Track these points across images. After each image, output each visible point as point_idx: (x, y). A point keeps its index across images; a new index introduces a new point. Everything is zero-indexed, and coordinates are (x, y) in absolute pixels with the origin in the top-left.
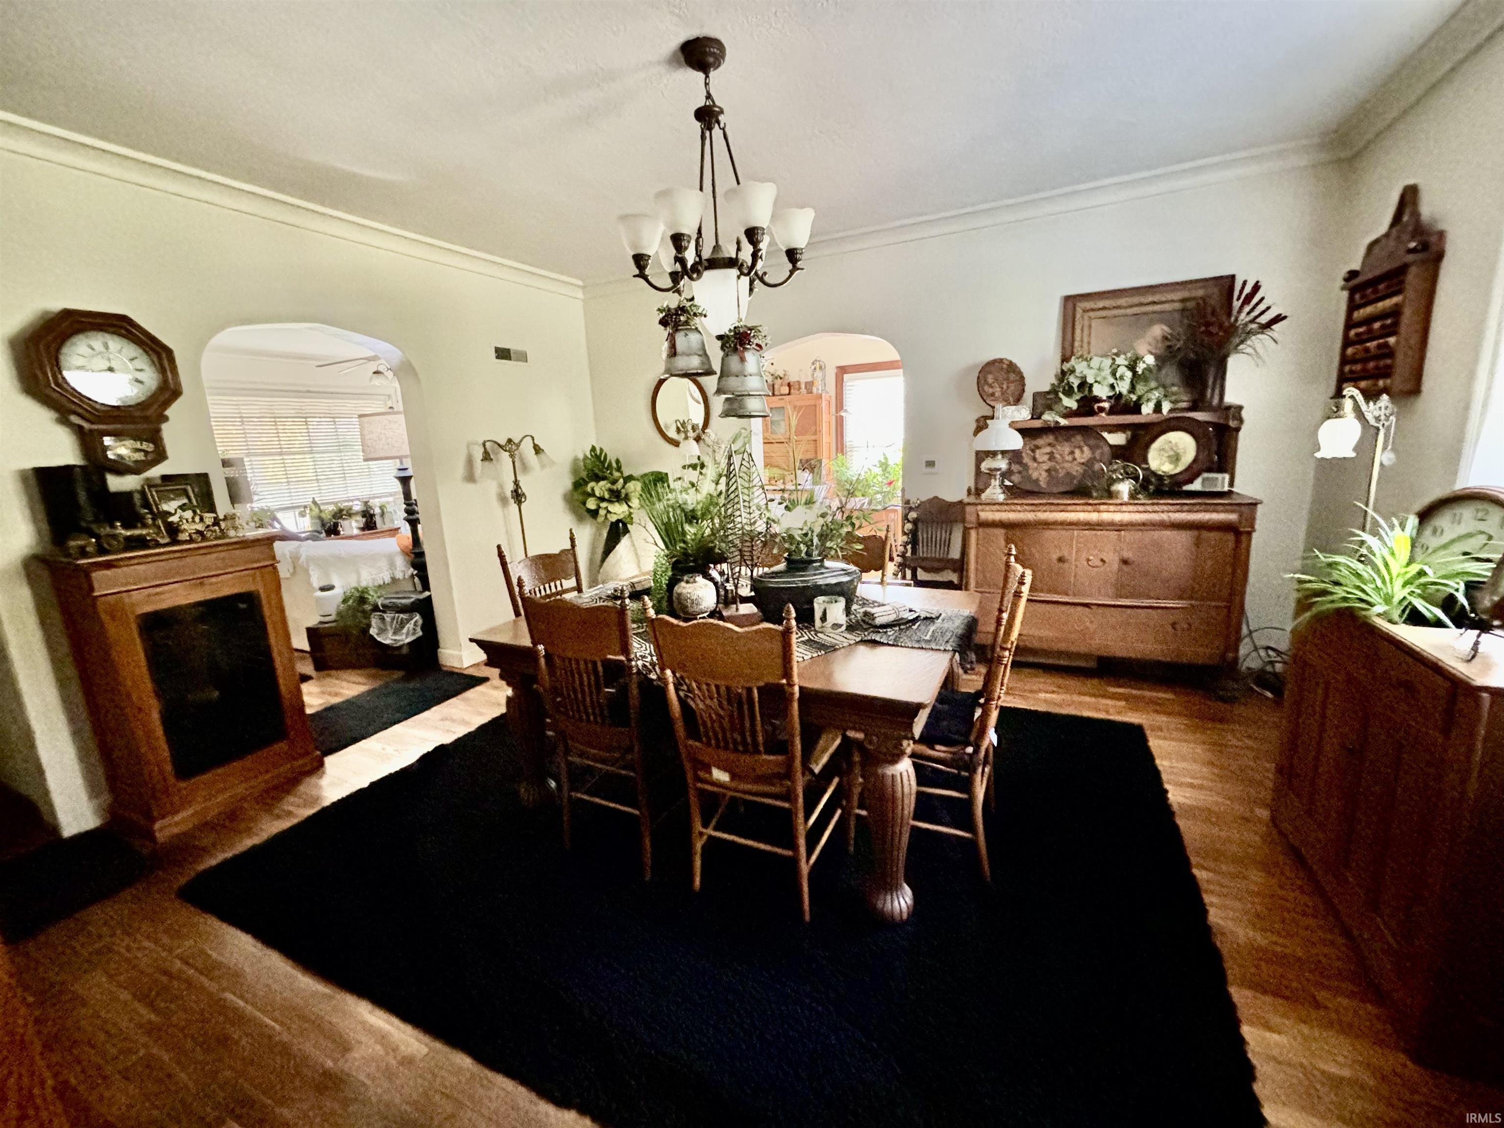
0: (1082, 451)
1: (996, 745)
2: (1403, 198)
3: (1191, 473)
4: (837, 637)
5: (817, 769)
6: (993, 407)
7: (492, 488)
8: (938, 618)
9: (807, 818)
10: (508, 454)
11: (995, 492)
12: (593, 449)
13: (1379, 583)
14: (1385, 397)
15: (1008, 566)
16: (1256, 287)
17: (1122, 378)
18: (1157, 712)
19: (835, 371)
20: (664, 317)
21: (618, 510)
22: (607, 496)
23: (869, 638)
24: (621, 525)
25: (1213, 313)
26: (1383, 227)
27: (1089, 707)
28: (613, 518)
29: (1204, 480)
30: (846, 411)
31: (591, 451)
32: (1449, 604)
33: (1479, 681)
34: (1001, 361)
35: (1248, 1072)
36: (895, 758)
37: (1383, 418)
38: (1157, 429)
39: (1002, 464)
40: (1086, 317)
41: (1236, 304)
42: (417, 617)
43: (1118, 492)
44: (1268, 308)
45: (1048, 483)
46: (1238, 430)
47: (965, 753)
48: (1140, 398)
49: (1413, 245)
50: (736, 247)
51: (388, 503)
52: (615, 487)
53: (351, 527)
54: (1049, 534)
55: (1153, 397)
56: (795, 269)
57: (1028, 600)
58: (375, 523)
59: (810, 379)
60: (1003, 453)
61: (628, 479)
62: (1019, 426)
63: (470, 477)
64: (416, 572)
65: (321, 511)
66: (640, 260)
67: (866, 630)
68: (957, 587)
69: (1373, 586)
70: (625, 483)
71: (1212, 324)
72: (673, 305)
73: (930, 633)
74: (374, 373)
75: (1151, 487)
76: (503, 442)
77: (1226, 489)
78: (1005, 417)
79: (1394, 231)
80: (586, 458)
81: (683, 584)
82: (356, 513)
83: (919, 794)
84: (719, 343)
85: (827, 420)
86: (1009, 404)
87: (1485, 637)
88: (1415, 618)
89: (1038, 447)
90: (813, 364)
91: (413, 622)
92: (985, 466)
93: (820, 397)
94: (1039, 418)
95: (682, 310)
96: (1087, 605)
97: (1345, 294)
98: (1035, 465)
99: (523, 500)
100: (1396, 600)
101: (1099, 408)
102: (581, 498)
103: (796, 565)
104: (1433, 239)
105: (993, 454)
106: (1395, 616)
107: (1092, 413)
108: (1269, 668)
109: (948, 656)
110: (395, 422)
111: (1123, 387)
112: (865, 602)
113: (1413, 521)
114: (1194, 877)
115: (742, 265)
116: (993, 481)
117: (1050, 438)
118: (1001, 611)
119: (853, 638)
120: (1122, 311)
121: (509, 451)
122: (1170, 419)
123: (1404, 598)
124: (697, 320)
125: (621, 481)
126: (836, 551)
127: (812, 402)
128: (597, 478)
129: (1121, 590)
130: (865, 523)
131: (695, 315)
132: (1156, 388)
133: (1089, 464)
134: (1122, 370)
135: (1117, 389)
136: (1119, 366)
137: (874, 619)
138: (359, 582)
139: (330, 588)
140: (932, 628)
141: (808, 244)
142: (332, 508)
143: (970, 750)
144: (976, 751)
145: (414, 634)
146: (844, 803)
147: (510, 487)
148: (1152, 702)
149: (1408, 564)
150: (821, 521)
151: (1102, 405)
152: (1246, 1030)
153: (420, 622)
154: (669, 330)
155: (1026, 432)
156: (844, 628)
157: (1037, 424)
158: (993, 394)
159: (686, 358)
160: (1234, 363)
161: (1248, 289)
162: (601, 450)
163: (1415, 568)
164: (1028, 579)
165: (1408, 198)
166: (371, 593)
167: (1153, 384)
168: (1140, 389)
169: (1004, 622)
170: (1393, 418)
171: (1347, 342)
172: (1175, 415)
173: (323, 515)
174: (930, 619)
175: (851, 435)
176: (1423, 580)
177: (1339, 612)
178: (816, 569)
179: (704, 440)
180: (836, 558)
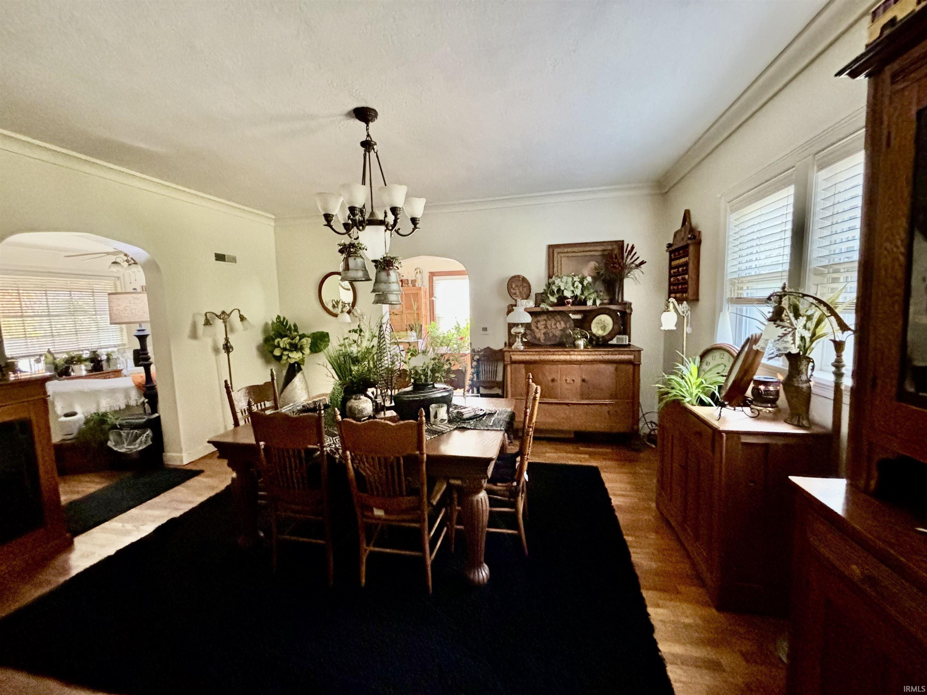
0: (560, 324)
1: (527, 480)
2: (685, 214)
3: (612, 335)
4: (444, 427)
5: (434, 503)
6: (516, 300)
7: (209, 342)
8: (495, 413)
9: (430, 532)
10: (222, 320)
11: (518, 345)
12: (279, 317)
13: (688, 388)
14: (685, 302)
15: (528, 385)
16: (633, 248)
17: (577, 287)
18: (605, 459)
19: (428, 274)
20: (341, 249)
21: (296, 356)
22: (288, 347)
23: (461, 426)
24: (296, 365)
25: (616, 258)
26: (678, 226)
27: (572, 459)
28: (292, 361)
29: (618, 339)
30: (435, 297)
31: (277, 319)
32: (713, 396)
33: (722, 428)
34: (519, 276)
35: (651, 628)
36: (478, 491)
37: (685, 312)
38: (594, 313)
39: (522, 330)
40: (559, 257)
41: (625, 255)
42: (149, 432)
43: (578, 344)
44: (638, 258)
45: (545, 340)
46: (631, 314)
47: (512, 486)
48: (586, 298)
49: (690, 236)
50: (384, 214)
51: (113, 352)
52: (293, 342)
53: (81, 370)
54: (548, 367)
55: (592, 297)
56: (415, 228)
57: (540, 403)
58: (102, 367)
59: (414, 278)
60: (522, 324)
61: (302, 336)
62: (529, 311)
63: (194, 335)
64: (146, 400)
65: (55, 359)
66: (328, 217)
67: (459, 422)
68: (501, 397)
69: (685, 389)
70: (300, 339)
71: (616, 263)
72: (347, 243)
73: (492, 421)
74: (114, 263)
75: (594, 343)
76: (219, 314)
77: (627, 343)
78: (522, 305)
79: (683, 229)
80: (273, 323)
81: (353, 401)
82: (86, 360)
83: (491, 512)
84: (374, 264)
85: (424, 301)
86: (524, 299)
87: (723, 409)
88: (702, 403)
89: (539, 321)
90: (416, 270)
91: (145, 435)
92: (513, 331)
93: (420, 289)
94: (539, 306)
95: (352, 245)
96: (567, 404)
97: (668, 253)
98: (538, 330)
99: (231, 350)
100: (694, 395)
101: (567, 302)
102: (270, 349)
103: (419, 387)
104: (697, 234)
105: (516, 325)
106: (695, 403)
107: (564, 304)
108: (653, 433)
109: (502, 433)
110: (138, 299)
111: (578, 292)
112: (456, 407)
113: (698, 359)
114: (624, 540)
115: (388, 224)
116: (517, 338)
117: (545, 317)
118: (526, 408)
119: (453, 426)
120: (576, 254)
121: (223, 319)
122: (601, 308)
123: (697, 394)
124: (361, 251)
125: (298, 337)
126: (441, 378)
127: (416, 292)
128: (282, 337)
129: (583, 396)
130: (456, 363)
131: (360, 248)
132: (593, 293)
133: (563, 330)
134: (577, 284)
135: (575, 293)
136: (575, 281)
137: (463, 415)
138: (98, 409)
139: (74, 414)
140: (493, 419)
141: (423, 214)
142: (65, 356)
143: (515, 484)
144: (518, 484)
145: (145, 443)
146: (448, 523)
147: (222, 342)
148: (602, 454)
149: (697, 379)
150: (433, 362)
151: (568, 300)
152: (650, 610)
153: (151, 434)
154: (344, 256)
155: (532, 314)
156: (446, 421)
157: (538, 309)
158: (515, 294)
159: (355, 272)
160: (627, 282)
161: (629, 248)
162: (284, 319)
163: (700, 380)
164: (539, 391)
165: (687, 215)
166: (110, 416)
167: (592, 291)
168: (586, 293)
169: (528, 414)
170: (689, 312)
171: (670, 276)
172: (602, 306)
173: (57, 361)
174: (491, 414)
175: (438, 311)
176: (703, 386)
177: (674, 401)
178: (430, 389)
179: (353, 313)
180: (441, 382)
